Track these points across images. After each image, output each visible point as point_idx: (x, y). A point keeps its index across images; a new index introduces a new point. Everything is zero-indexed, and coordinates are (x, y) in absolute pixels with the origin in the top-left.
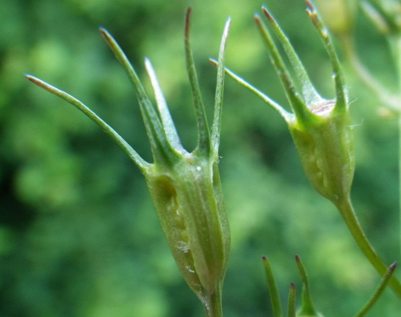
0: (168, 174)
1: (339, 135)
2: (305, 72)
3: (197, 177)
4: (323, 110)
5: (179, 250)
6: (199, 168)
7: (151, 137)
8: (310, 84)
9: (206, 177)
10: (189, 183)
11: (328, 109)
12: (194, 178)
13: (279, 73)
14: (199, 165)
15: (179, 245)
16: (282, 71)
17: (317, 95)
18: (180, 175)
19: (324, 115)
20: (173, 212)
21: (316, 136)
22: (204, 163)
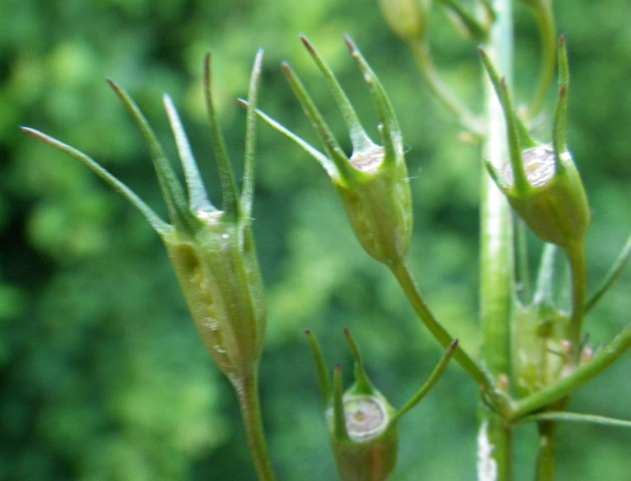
0: (190, 243)
1: (389, 193)
2: (353, 112)
3: (224, 246)
4: (370, 163)
5: (206, 327)
6: (225, 236)
7: (169, 201)
8: (360, 127)
9: (234, 246)
10: (213, 254)
11: (377, 161)
12: (219, 248)
13: (315, 125)
14: (225, 232)
15: (206, 321)
16: (318, 123)
17: (368, 140)
18: (204, 245)
19: (370, 170)
20: (197, 285)
21: (362, 195)
22: (231, 230)
